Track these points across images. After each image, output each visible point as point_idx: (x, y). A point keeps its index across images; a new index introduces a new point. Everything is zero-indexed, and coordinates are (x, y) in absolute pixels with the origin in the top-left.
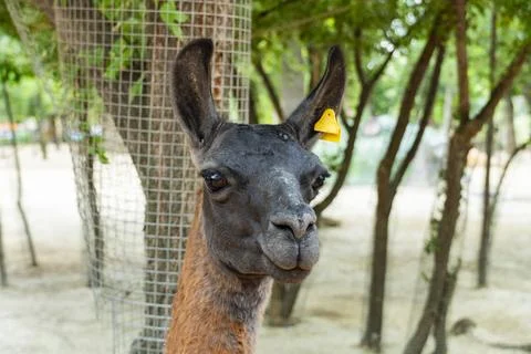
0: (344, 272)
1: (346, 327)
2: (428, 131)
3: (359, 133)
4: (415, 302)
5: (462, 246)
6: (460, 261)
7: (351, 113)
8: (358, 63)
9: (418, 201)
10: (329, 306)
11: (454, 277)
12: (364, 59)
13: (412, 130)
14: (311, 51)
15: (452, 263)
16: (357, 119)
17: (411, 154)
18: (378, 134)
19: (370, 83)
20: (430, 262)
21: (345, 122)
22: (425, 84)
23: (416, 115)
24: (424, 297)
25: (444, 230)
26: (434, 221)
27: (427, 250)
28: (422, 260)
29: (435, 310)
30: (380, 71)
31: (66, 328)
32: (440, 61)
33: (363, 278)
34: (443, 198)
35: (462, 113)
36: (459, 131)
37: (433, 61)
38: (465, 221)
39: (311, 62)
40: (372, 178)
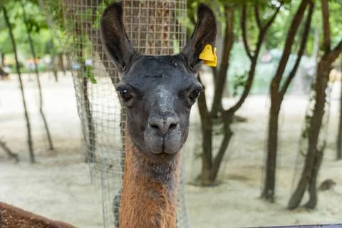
0: (250, 151)
1: (252, 186)
2: (304, 59)
3: (258, 61)
4: (296, 169)
5: (326, 133)
6: (325, 142)
7: (253, 48)
8: (257, 15)
9: (297, 105)
10: (240, 173)
11: (321, 153)
12: (260, 12)
13: (293, 58)
14: (226, 8)
15: (320, 144)
16: (257, 52)
17: (292, 74)
18: (271, 61)
19: (265, 28)
20: (306, 144)
21: (248, 54)
22: (301, 28)
23: (295, 48)
24: (302, 166)
25: (315, 122)
26: (308, 117)
27: (304, 136)
28: (300, 143)
29: (309, 174)
30: (272, 20)
32: (311, 12)
33: (261, 154)
34: (314, 102)
35: (326, 46)
36: (324, 58)
37: (306, 13)
38: (328, 116)
39: (226, 15)
40: (267, 90)
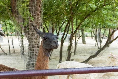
0: (57, 53)
1: (57, 60)
2: (68, 34)
3: (59, 34)
4: (66, 57)
5: (72, 49)
6: (72, 51)
7: (58, 32)
8: (59, 25)
9: (66, 44)
10: (55, 58)
11: (71, 54)
12: (59, 24)
13: (66, 34)
14: (53, 23)
15: (71, 52)
16: (59, 32)
17: (66, 37)
18: (62, 35)
19: (60, 28)
22: (67, 28)
23: (66, 32)
24: (67, 56)
25: (70, 47)
26: (68, 46)
27: (68, 50)
28: (67, 51)
29: (68, 58)
30: (62, 26)
31: (18, 61)
32: (69, 25)
33: (59, 54)
34: (70, 43)
35: (72, 32)
36: (72, 34)
37: (68, 25)
38: (72, 46)
39: (53, 25)
40: (60, 40)
